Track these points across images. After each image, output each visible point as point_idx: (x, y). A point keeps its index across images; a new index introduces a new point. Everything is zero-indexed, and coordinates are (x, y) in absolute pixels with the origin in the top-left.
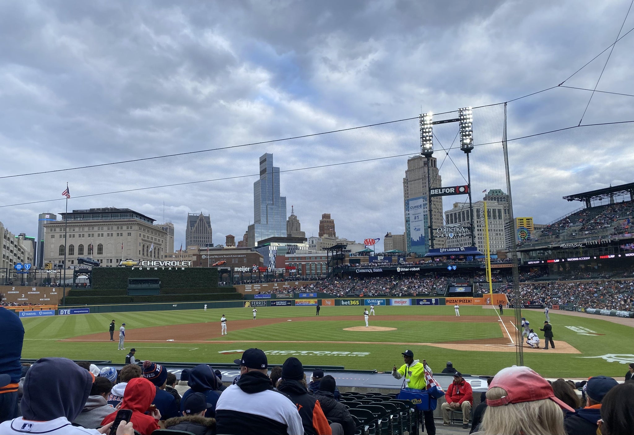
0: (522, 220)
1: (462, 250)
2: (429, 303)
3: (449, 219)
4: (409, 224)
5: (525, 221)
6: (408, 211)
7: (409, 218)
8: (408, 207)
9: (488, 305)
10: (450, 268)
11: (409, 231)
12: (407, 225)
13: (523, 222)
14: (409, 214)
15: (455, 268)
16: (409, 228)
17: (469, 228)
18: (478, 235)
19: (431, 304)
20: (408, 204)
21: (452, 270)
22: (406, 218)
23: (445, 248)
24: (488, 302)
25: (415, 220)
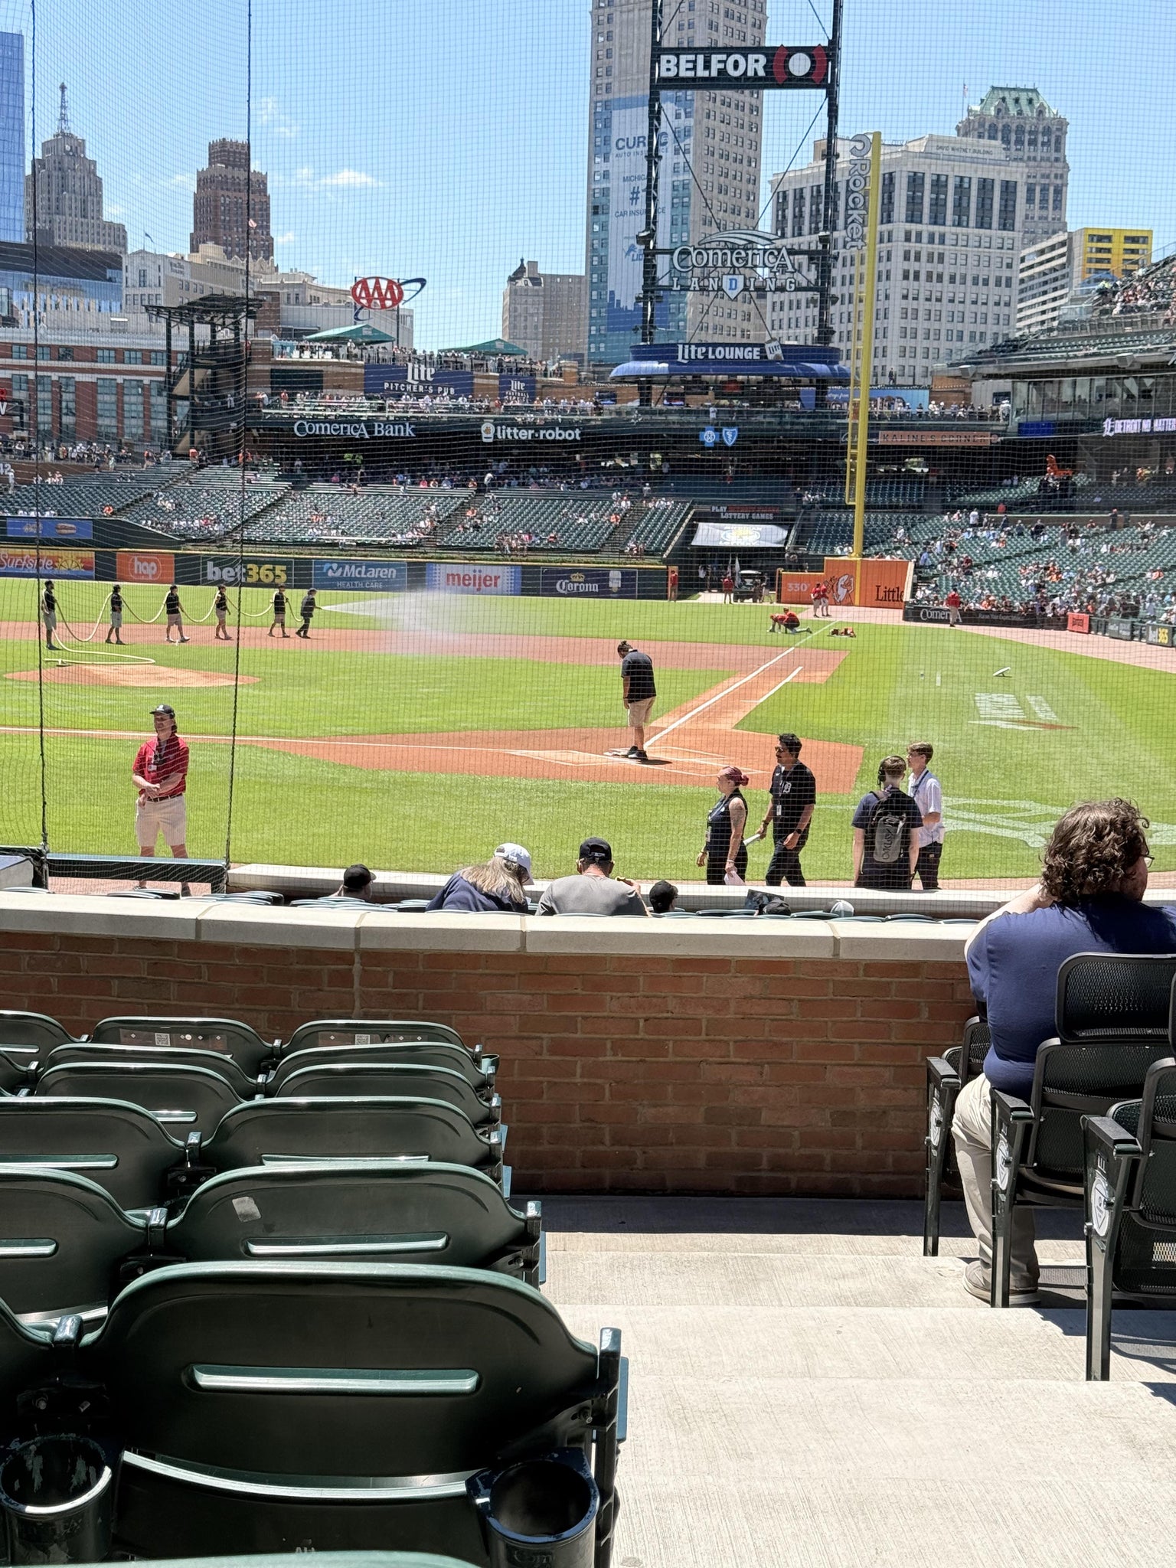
0: (1109, 239)
1: (771, 357)
2: (595, 587)
3: (789, 213)
4: (604, 227)
5: (1118, 246)
6: (606, 159)
7: (605, 192)
8: (607, 141)
9: (840, 604)
10: (709, 437)
11: (603, 261)
12: (596, 228)
13: (1109, 251)
14: (606, 175)
15: (730, 436)
16: (604, 244)
17: (812, 255)
18: (905, 297)
19: (604, 593)
20: (607, 124)
21: (720, 446)
22: (591, 193)
23: (698, 345)
24: (842, 592)
25: (633, 208)
